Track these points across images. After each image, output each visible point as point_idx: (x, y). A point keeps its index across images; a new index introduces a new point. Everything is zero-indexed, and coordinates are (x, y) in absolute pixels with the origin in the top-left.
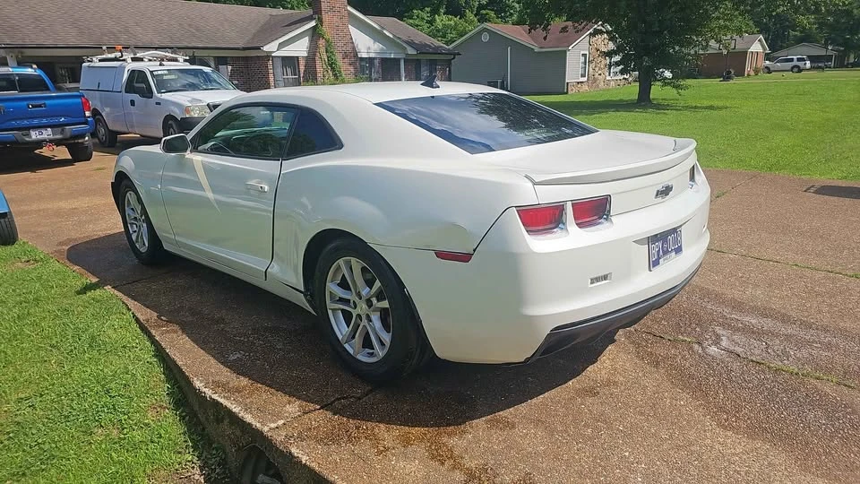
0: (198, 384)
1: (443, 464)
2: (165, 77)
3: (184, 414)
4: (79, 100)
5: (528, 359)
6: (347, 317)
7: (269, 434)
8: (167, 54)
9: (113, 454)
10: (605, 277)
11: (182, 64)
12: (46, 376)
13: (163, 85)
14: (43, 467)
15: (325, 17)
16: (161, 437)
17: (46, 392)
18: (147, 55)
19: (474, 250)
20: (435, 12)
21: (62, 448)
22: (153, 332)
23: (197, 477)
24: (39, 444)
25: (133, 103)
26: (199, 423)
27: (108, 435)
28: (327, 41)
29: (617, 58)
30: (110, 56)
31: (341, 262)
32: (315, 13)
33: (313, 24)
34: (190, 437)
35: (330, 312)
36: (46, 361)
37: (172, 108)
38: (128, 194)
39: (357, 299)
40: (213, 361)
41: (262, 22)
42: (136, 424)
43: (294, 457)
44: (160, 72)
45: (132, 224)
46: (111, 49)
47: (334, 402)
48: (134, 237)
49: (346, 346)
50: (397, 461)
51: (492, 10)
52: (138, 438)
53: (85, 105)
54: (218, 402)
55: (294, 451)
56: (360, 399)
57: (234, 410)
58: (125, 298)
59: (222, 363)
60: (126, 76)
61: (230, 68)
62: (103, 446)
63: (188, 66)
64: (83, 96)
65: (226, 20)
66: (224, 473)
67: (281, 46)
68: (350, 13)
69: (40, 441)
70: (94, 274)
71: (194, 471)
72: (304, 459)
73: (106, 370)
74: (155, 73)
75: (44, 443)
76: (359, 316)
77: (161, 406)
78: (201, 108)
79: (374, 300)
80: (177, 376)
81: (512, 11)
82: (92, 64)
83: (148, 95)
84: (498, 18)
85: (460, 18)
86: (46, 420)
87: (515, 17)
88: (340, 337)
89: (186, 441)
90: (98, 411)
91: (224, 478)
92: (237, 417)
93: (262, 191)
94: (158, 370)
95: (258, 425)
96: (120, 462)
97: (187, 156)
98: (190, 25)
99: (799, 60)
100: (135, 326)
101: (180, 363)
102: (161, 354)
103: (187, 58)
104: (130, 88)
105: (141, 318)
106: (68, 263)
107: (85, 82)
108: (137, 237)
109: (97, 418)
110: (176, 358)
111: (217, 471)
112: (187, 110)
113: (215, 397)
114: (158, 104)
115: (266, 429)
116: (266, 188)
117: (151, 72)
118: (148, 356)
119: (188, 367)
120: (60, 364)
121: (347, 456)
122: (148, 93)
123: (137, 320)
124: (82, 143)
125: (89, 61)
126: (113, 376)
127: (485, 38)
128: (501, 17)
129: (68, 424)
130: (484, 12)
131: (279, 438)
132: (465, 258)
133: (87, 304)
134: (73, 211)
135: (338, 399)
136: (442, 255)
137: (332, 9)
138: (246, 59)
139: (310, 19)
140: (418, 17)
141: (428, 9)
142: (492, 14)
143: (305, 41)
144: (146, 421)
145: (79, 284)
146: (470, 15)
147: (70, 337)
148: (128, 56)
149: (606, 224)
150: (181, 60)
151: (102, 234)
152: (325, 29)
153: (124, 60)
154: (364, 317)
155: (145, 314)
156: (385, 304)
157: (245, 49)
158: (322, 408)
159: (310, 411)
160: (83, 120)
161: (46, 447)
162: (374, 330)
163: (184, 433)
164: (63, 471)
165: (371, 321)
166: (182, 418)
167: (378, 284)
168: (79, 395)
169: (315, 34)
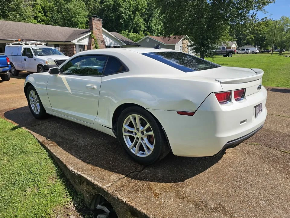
0: (71, 168)
1: (183, 200)
2: (38, 51)
3: (64, 180)
4: (5, 58)
5: (215, 155)
6: (132, 138)
7: (107, 189)
8: (38, 42)
9: (36, 200)
10: (244, 121)
11: (43, 46)
12: (3, 166)
13: (37, 53)
14: (6, 207)
15: (94, 31)
16: (56, 191)
17: (4, 173)
18: (30, 43)
19: (196, 111)
20: (129, 32)
21: (13, 198)
22: (47, 146)
23: (72, 208)
24: (3, 197)
25: (25, 60)
26: (70, 184)
27: (33, 191)
28: (95, 40)
29: (193, 48)
30: (16, 43)
31: (131, 116)
32: (90, 30)
33: (90, 33)
34: (68, 190)
35: (124, 137)
36: (2, 159)
37: (41, 61)
38: (31, 92)
39: (137, 132)
40: (75, 158)
41: (71, 32)
42: (44, 186)
43: (119, 199)
44: (36, 49)
45: (32, 103)
46: (17, 41)
47: (130, 174)
48: (33, 108)
49: (132, 150)
50: (164, 199)
51: (148, 32)
52: (46, 192)
53: (8, 60)
54: (81, 175)
55: (119, 197)
56: (140, 172)
57: (89, 179)
58: (32, 132)
59: (79, 159)
60: (22, 50)
61: (60, 48)
62: (31, 196)
63: (46, 47)
64: (7, 57)
65: (58, 32)
66: (83, 205)
67: (79, 41)
68: (103, 30)
69: (3, 195)
70: (17, 123)
71: (71, 205)
72: (124, 200)
73: (28, 163)
74: (34, 49)
75: (5, 196)
76: (138, 138)
77: (54, 177)
78: (52, 62)
79: (145, 132)
80: (60, 164)
81: (155, 32)
82: (9, 46)
83: (31, 57)
84: (150, 34)
85: (138, 34)
86: (5, 186)
87: (156, 34)
88: (129, 147)
89: (66, 192)
90: (27, 181)
91: (83, 208)
92: (91, 182)
93: (94, 88)
94: (50, 162)
95: (101, 186)
96: (40, 203)
97: (58, 76)
98: (45, 33)
99: (247, 50)
100: (38, 144)
101: (61, 159)
102: (51, 155)
103: (46, 44)
104: (24, 54)
105: (40, 140)
106: (6, 119)
107: (7, 52)
108: (35, 108)
109: (27, 184)
110: (59, 157)
111: (81, 204)
112: (46, 62)
113: (79, 173)
114: (36, 60)
115: (105, 187)
116: (96, 87)
117: (33, 49)
118: (45, 156)
119: (65, 161)
120: (9, 161)
121: (142, 198)
122: (31, 56)
123: (39, 141)
124: (6, 74)
125: (8, 45)
126: (32, 165)
127: (148, 40)
128: (152, 34)
129: (15, 187)
130: (145, 32)
131: (111, 191)
132: (191, 114)
133: (16, 135)
134: (5, 99)
135: (131, 173)
136: (180, 113)
137: (97, 28)
138: (66, 45)
139: (89, 32)
140: (124, 33)
141: (127, 31)
142: (148, 33)
143: (87, 40)
144: (49, 184)
145: (12, 127)
146: (141, 33)
147: (11, 149)
148: (23, 43)
149: (244, 100)
150: (43, 45)
151: (18, 107)
152: (94, 35)
153: (22, 44)
154: (140, 139)
155: (42, 139)
156: (151, 133)
157: (65, 42)
158: (126, 176)
159: (121, 178)
160: (7, 65)
161: (6, 198)
162: (145, 144)
163: (65, 189)
164: (15, 209)
165: (143, 140)
166: (64, 182)
167: (148, 125)
168: (18, 174)
169: (91, 37)
